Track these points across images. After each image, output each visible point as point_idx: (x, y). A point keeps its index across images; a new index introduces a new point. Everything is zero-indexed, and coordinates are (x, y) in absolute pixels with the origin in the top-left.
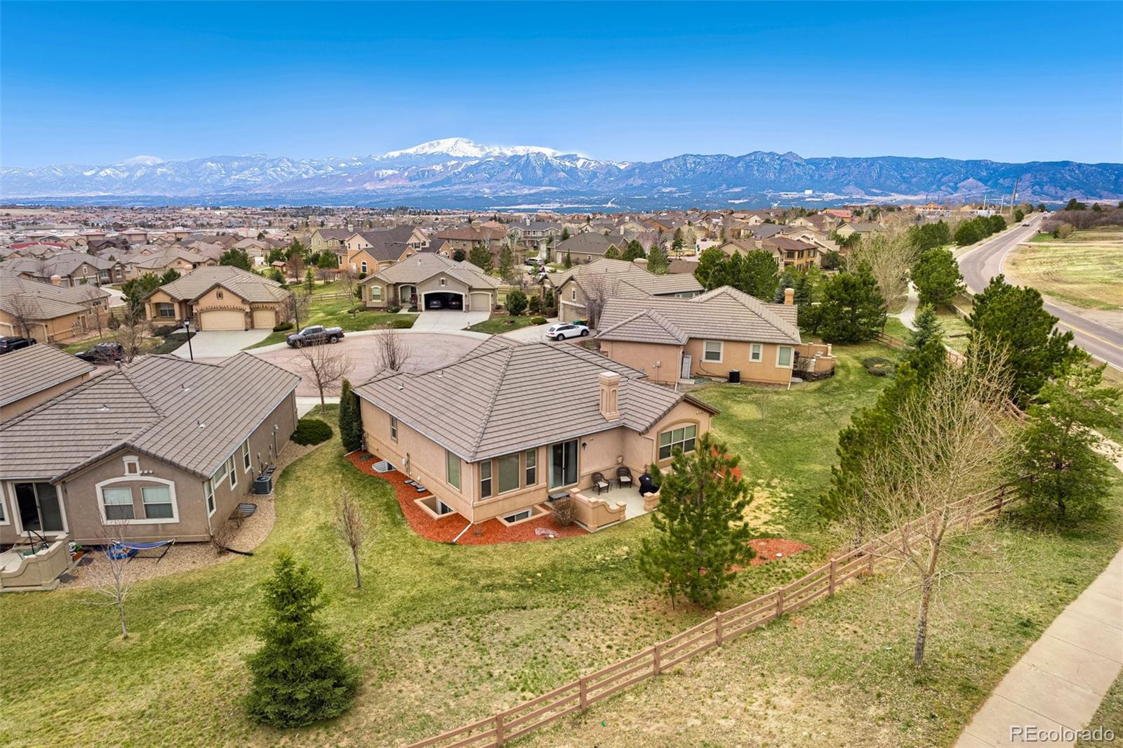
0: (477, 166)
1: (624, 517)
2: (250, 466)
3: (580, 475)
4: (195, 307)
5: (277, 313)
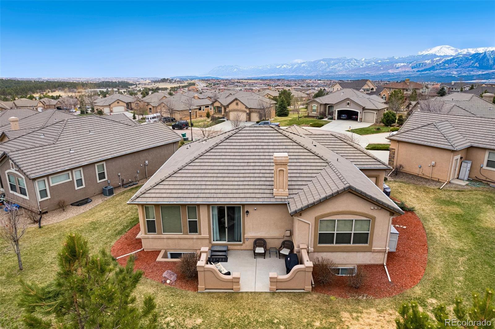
0: (451, 60)
1: (239, 289)
2: (106, 179)
3: (244, 236)
4: (227, 109)
5: (260, 114)
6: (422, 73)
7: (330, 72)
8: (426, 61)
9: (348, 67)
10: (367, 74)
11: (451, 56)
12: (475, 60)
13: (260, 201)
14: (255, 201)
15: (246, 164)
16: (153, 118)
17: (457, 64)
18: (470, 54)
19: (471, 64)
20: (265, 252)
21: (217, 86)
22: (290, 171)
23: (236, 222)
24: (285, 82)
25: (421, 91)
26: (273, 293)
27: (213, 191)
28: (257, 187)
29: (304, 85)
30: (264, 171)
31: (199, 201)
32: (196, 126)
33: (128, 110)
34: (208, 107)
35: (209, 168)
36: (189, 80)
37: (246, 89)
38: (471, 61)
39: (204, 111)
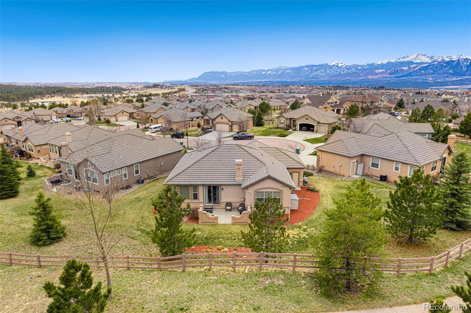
0: (427, 67)
1: (218, 222)
2: (139, 174)
3: (221, 201)
4: (214, 122)
5: (240, 126)
6: (400, 79)
7: (313, 78)
8: (403, 68)
9: (330, 73)
10: (348, 80)
11: (427, 63)
12: (449, 67)
13: (229, 183)
14: (226, 183)
15: (222, 165)
16: (155, 128)
17: (433, 70)
18: (444, 62)
19: (445, 70)
20: (231, 208)
21: (205, 92)
22: (243, 169)
23: (217, 196)
24: (270, 88)
25: (377, 104)
26: (233, 224)
27: (206, 178)
28: (227, 176)
29: (287, 92)
30: (231, 169)
31: (199, 183)
32: (190, 136)
33: (130, 119)
34: (199, 118)
35: (203, 167)
36: (179, 85)
37: (232, 96)
38: (445, 68)
39: (196, 122)
